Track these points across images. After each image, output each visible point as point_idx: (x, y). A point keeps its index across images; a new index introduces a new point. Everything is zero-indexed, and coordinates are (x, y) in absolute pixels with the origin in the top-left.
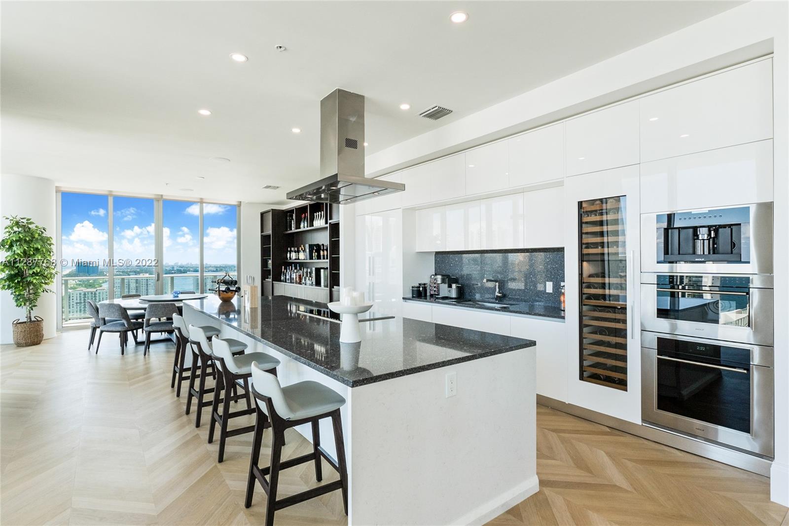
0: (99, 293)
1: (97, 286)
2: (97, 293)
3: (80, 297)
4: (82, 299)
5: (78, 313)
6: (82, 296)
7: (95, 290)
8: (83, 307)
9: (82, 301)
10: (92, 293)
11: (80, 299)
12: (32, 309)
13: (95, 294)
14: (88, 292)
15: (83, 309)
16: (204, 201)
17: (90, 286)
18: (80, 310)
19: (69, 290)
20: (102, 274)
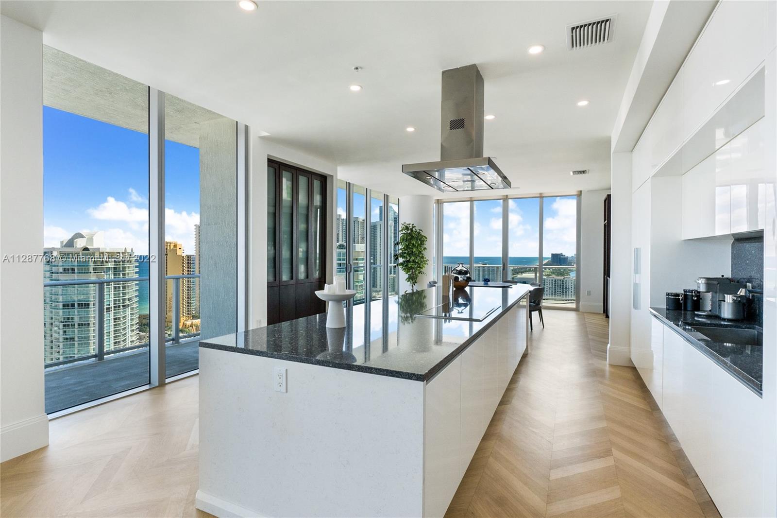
0: (566, 281)
1: (566, 275)
2: (564, 280)
3: (552, 283)
4: (554, 285)
5: (551, 295)
6: (554, 282)
7: (562, 278)
8: (554, 291)
9: (554, 287)
10: (560, 281)
11: (552, 285)
12: (414, 285)
13: (563, 281)
14: (558, 280)
15: (554, 293)
16: (544, 195)
17: (561, 274)
18: (552, 294)
19: (544, 277)
20: (570, 264)
